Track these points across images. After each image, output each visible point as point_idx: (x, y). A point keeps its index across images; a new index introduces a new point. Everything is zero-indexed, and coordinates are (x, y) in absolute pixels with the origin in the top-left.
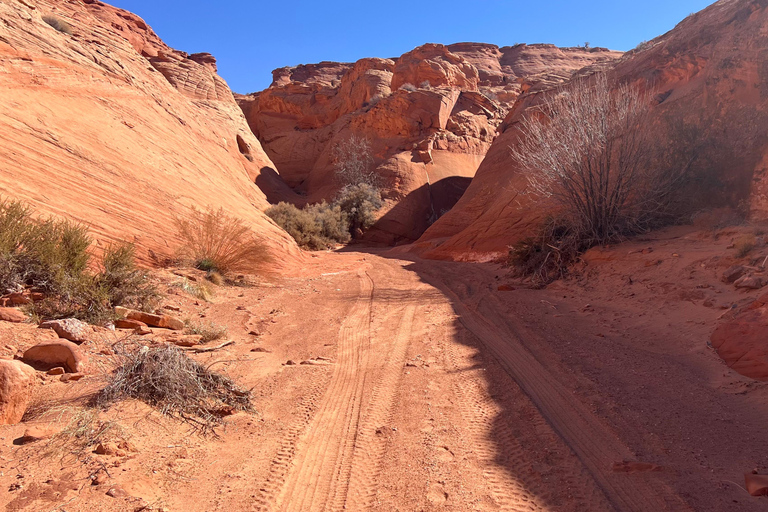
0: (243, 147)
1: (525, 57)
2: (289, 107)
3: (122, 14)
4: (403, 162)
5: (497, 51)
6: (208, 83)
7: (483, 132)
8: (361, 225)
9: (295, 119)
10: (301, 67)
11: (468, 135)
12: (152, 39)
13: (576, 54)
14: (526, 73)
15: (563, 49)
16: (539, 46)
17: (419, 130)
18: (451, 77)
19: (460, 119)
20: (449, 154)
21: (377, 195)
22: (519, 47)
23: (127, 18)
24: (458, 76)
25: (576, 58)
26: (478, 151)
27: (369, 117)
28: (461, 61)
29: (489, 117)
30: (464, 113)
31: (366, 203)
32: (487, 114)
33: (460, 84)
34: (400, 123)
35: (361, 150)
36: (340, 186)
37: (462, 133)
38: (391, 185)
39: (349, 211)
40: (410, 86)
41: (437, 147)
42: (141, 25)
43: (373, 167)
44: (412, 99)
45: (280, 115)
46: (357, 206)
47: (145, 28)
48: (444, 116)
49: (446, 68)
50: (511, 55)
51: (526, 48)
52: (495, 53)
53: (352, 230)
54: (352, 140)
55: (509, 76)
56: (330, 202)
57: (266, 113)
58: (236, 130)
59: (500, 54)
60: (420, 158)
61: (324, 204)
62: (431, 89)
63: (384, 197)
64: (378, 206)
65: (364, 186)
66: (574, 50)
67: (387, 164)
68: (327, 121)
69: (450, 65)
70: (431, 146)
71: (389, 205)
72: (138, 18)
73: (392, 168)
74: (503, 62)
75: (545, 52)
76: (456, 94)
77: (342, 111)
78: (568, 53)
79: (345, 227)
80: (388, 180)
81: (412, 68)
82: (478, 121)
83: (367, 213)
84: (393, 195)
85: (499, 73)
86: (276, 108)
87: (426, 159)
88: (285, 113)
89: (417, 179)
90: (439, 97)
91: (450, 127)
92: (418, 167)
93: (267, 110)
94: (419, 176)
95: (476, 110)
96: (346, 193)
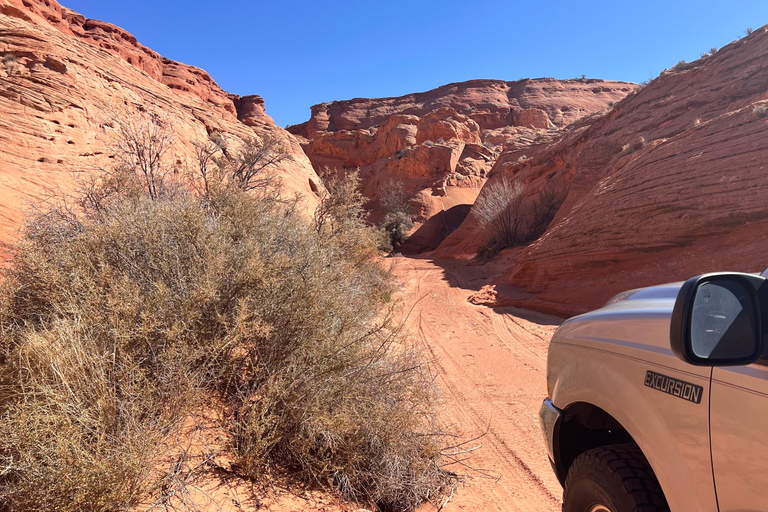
0: (313, 187)
1: (529, 90)
2: (337, 150)
3: (192, 70)
4: (426, 196)
5: (505, 85)
6: (285, 141)
7: (482, 172)
8: (399, 240)
9: (343, 159)
10: (335, 104)
11: (472, 175)
12: (215, 88)
13: (573, 86)
14: (529, 105)
15: (563, 82)
16: (541, 80)
17: (437, 172)
18: (459, 132)
19: (465, 164)
20: (458, 189)
21: (409, 219)
22: (524, 82)
23: (196, 73)
24: (464, 131)
25: (573, 89)
26: (479, 185)
27: (401, 162)
28: (466, 120)
29: (487, 160)
30: (468, 159)
31: (402, 225)
32: (485, 158)
33: (466, 136)
34: (423, 168)
35: (398, 189)
36: (384, 214)
37: (467, 174)
38: (418, 213)
39: (391, 231)
40: (430, 142)
41: (449, 184)
42: (206, 78)
43: (406, 200)
44: (432, 152)
45: (330, 156)
46: (396, 228)
47: (209, 80)
48: (454, 162)
49: (455, 126)
50: (517, 89)
51: (530, 83)
52: (503, 87)
53: (393, 243)
54: (391, 183)
55: (515, 108)
56: (377, 225)
57: (319, 155)
58: (308, 176)
59: (507, 88)
60: (437, 192)
61: (374, 227)
62: (445, 144)
63: (413, 221)
64: (410, 227)
65: (401, 213)
66: (573, 81)
67: (415, 197)
68: (368, 162)
69: (458, 124)
70: (445, 184)
71: (417, 226)
72: (204, 71)
73: (419, 200)
74: (510, 95)
75: (546, 85)
76: (462, 147)
77: (380, 155)
78: (567, 85)
79: (389, 242)
80: (416, 209)
81: (431, 126)
82: (479, 165)
83: (403, 232)
84: (420, 219)
85: (507, 105)
86: (327, 151)
87: (442, 194)
88: (335, 154)
89: (436, 208)
90: (450, 150)
91: (459, 170)
92: (436, 199)
93: (319, 152)
94: (437, 205)
95: (476, 157)
96: (388, 219)
